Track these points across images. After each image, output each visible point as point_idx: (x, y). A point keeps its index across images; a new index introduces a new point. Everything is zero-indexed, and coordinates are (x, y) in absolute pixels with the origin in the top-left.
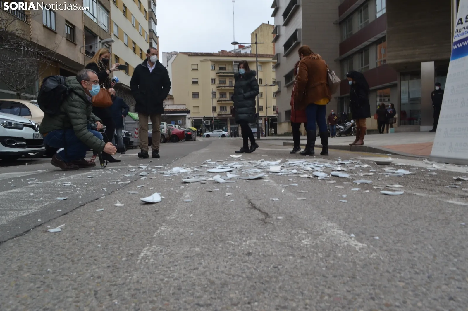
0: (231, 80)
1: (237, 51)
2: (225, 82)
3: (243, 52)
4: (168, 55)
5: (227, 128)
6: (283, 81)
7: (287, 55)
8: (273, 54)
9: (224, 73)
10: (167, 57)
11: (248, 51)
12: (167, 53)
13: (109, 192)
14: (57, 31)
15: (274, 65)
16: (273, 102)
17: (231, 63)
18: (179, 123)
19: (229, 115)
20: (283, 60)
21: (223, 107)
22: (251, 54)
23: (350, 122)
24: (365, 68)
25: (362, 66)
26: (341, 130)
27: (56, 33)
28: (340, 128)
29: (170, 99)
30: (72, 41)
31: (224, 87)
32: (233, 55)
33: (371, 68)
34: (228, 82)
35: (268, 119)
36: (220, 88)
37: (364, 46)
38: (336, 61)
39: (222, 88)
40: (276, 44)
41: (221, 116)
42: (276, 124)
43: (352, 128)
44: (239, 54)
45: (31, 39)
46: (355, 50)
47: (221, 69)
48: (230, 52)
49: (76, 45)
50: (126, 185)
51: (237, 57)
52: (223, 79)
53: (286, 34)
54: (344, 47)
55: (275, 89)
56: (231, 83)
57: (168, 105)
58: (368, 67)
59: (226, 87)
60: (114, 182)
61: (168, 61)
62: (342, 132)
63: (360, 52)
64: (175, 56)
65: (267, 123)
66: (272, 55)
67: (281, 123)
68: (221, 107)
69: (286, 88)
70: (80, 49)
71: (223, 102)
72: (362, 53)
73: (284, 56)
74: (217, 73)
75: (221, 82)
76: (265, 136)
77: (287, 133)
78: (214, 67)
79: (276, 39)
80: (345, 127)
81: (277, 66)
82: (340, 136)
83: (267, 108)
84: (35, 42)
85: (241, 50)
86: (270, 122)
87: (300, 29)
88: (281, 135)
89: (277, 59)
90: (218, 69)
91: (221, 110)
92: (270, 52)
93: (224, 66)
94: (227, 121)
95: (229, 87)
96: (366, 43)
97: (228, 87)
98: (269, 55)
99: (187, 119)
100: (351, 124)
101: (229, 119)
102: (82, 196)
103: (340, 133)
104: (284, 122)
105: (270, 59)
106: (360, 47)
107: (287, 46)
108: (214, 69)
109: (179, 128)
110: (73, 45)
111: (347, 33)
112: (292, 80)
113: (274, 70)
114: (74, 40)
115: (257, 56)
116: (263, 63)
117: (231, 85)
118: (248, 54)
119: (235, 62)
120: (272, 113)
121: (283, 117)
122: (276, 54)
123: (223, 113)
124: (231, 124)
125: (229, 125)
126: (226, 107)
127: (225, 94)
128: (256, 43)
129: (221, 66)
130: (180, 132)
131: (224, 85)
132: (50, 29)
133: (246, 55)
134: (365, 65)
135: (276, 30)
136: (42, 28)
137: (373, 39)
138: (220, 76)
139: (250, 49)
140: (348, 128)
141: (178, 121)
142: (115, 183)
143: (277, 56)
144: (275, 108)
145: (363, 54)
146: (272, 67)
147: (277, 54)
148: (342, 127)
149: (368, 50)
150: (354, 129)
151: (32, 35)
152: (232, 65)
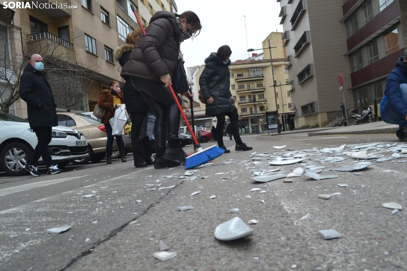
0: (249, 84)
1: (252, 59)
2: (243, 87)
3: (256, 59)
4: (192, 70)
5: (249, 127)
6: (296, 79)
7: (298, 56)
8: (284, 57)
9: (242, 79)
10: (191, 72)
11: (261, 58)
12: (191, 68)
13: (146, 206)
14: (98, 55)
15: (286, 67)
16: (289, 100)
17: (247, 69)
18: (206, 126)
19: (249, 115)
20: (295, 61)
21: (244, 109)
22: (264, 60)
23: (367, 110)
24: (374, 59)
25: (371, 57)
26: (359, 119)
27: (97, 57)
28: (357, 117)
29: (197, 106)
30: (111, 62)
31: (243, 91)
32: (249, 63)
33: (380, 58)
34: (246, 86)
35: (285, 116)
36: (240, 92)
37: (371, 39)
38: (344, 56)
39: (242, 92)
40: (286, 48)
41: (242, 117)
42: (293, 119)
43: (369, 115)
44: (254, 61)
45: (77, 63)
46: (363, 43)
47: (238, 75)
48: (246, 60)
49: (114, 65)
50: (170, 191)
51: (252, 63)
52: (241, 84)
53: (295, 38)
54: (351, 42)
55: (289, 88)
56: (249, 86)
57: (196, 111)
58: (378, 57)
59: (245, 91)
60: (153, 187)
61: (192, 75)
62: (360, 120)
63: (368, 44)
64: (198, 69)
65: (284, 119)
66: (283, 59)
67: (298, 118)
68: (242, 109)
69: (300, 86)
70: (118, 68)
71: (243, 104)
72: (370, 45)
73: (295, 58)
74: (236, 80)
75: (240, 87)
76: (284, 131)
77: (305, 126)
78: (233, 74)
79: (286, 44)
80: (362, 115)
81: (289, 67)
82: (358, 124)
83: (283, 106)
84: (80, 65)
85: (254, 57)
86: (287, 118)
87: (308, 31)
88: (300, 129)
89: (289, 61)
90: (237, 76)
91: (242, 111)
92: (282, 56)
93: (241, 73)
94: (248, 121)
95: (248, 90)
96: (374, 35)
97: (246, 90)
98: (281, 59)
99: (213, 122)
100: (368, 112)
101: (249, 119)
102: (99, 220)
103: (357, 121)
104: (301, 117)
105: (283, 63)
106: (368, 39)
107: (297, 48)
108: (233, 76)
109: (207, 130)
110: (113, 65)
111: (353, 29)
112: (305, 78)
113: (287, 70)
114: (112, 62)
115: (272, 61)
116: (276, 66)
117: (249, 89)
118: (261, 60)
119: (251, 68)
120: (288, 110)
121: (300, 112)
122: (287, 56)
123: (244, 114)
124: (252, 123)
125: (250, 124)
126: (246, 109)
127: (245, 97)
128: (270, 48)
129: (239, 73)
130: (209, 133)
131: (243, 90)
132: (92, 54)
133: (260, 62)
134: (374, 56)
135: (285, 36)
136: (85, 53)
137: (380, 31)
138: (238, 82)
139: (263, 56)
140: (365, 115)
141: (206, 124)
142: (155, 189)
143: (288, 59)
144: (290, 106)
145: (372, 46)
146: (284, 69)
147: (289, 57)
148: (359, 116)
149: (376, 41)
150: (371, 116)
151: (78, 60)
152: (249, 71)
